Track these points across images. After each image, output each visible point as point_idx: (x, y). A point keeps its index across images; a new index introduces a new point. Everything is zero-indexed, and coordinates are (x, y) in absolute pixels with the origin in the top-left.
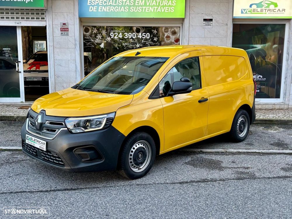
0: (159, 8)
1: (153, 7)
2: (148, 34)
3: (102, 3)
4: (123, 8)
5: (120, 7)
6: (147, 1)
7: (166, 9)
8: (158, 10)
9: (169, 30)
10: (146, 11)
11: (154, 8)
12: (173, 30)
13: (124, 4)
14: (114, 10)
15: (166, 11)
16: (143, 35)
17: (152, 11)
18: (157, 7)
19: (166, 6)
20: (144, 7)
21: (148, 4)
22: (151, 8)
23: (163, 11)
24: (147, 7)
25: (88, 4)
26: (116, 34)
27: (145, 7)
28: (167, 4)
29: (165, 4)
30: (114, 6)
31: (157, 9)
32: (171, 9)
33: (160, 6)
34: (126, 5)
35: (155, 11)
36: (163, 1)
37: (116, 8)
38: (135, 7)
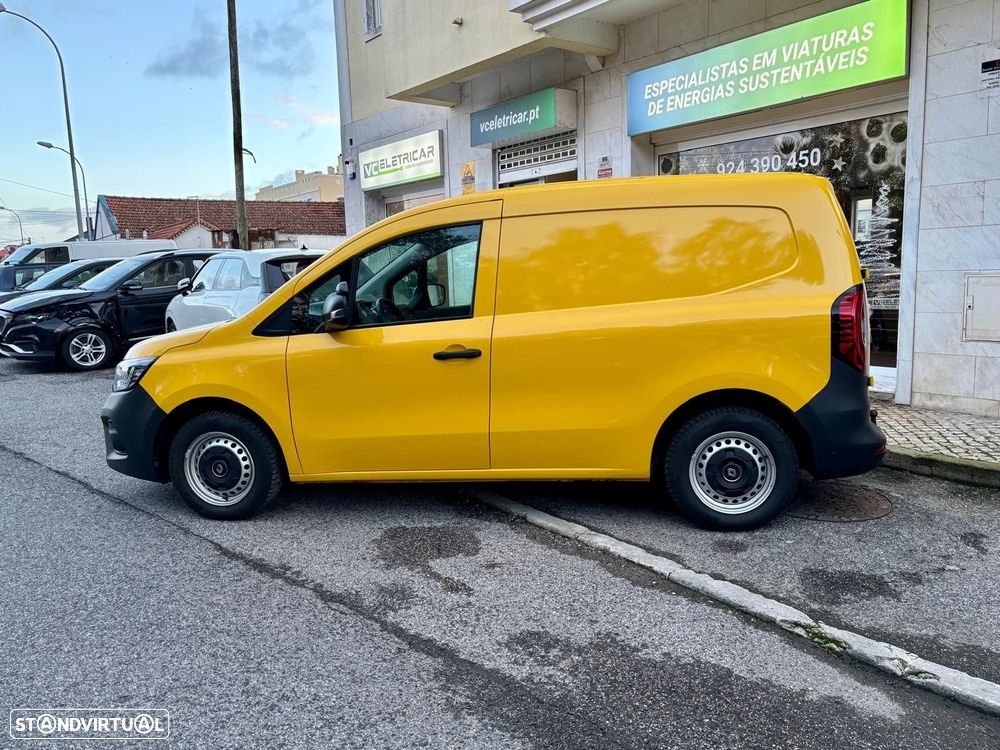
0: (821, 61)
1: (801, 65)
2: (815, 153)
3: (674, 87)
4: (721, 87)
5: (713, 88)
6: (784, 49)
7: (842, 60)
8: (817, 70)
9: (885, 126)
10: (782, 81)
11: (805, 67)
12: (896, 124)
13: (723, 77)
14: (700, 98)
15: (840, 67)
16: (801, 158)
17: (799, 76)
18: (814, 61)
19: (841, 49)
20: (775, 72)
21: (786, 59)
22: (794, 68)
23: (831, 69)
24: (784, 69)
25: (646, 97)
26: (731, 166)
27: (779, 70)
28: (846, 40)
29: (839, 42)
30: (701, 88)
31: (813, 66)
32: (856, 55)
33: (823, 55)
34: (729, 75)
35: (808, 75)
36: (833, 35)
37: (706, 92)
38: (751, 78)
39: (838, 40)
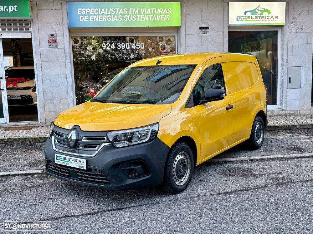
0: (155, 16)
1: (148, 16)
2: (142, 44)
3: (94, 12)
4: (116, 16)
5: (113, 16)
6: (141, 9)
7: (162, 18)
8: (153, 19)
9: (164, 39)
10: (141, 20)
11: (149, 17)
12: (168, 39)
13: (117, 13)
14: (106, 19)
15: (161, 20)
16: (137, 45)
17: (147, 19)
18: (152, 16)
19: (161, 14)
20: (138, 16)
21: (142, 13)
22: (145, 16)
23: (158, 20)
24: (142, 16)
25: (78, 13)
26: (108, 45)
27: (140, 16)
28: (163, 12)
30: (107, 15)
31: (152, 17)
32: (166, 17)
33: (155, 14)
34: (119, 13)
35: (150, 20)
36: (158, 9)
37: (109, 17)
38: (129, 16)
39: (160, 11)
